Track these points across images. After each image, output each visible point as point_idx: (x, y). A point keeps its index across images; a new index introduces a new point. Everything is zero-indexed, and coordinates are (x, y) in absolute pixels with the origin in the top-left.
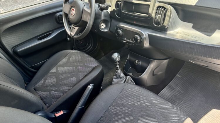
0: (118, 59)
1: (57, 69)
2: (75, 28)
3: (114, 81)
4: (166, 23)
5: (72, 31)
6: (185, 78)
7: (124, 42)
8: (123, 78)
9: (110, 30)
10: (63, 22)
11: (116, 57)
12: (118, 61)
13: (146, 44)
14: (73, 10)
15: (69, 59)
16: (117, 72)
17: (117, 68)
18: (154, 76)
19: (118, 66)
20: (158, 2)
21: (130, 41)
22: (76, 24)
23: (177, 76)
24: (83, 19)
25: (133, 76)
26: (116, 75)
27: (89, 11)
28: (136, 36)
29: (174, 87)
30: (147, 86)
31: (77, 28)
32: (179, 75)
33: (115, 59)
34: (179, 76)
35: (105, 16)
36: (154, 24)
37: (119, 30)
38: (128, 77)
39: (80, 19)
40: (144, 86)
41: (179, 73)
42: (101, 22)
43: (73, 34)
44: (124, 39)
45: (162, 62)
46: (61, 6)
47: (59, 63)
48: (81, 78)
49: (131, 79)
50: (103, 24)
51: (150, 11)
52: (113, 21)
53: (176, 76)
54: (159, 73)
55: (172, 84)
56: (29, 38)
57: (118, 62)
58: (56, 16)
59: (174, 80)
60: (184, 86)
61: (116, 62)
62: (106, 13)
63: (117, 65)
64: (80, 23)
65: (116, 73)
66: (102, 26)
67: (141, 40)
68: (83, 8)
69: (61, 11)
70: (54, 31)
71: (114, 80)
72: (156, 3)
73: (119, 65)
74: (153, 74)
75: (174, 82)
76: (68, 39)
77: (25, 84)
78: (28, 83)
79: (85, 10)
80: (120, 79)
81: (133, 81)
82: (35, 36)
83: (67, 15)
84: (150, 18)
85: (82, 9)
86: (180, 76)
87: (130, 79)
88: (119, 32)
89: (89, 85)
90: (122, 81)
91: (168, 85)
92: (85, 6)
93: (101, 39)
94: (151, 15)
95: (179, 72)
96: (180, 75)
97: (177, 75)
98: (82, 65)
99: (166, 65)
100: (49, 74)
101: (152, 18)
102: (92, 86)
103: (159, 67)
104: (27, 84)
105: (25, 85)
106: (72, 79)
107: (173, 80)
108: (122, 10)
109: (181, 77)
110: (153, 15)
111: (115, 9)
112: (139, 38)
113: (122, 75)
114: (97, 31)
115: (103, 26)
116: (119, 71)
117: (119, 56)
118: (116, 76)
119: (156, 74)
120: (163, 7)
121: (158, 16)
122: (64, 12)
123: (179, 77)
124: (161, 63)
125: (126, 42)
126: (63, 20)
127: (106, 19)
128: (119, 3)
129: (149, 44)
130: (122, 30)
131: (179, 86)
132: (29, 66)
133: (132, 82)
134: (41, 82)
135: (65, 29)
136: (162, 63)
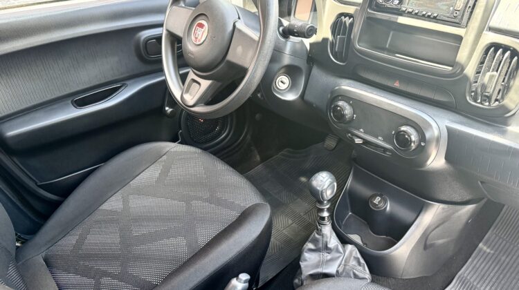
0: (329, 194)
1: (125, 201)
2: (199, 84)
3: (306, 260)
4: (511, 101)
5: (187, 91)
6: (503, 258)
7: (358, 141)
8: (338, 251)
9: (302, 96)
10: (161, 57)
11: (325, 187)
12: (330, 197)
13: (436, 160)
14: (201, 26)
15: (165, 172)
16: (319, 232)
17: (323, 219)
18: (427, 251)
19: (326, 214)
20: (491, 29)
21: (379, 141)
22: (204, 69)
23: (481, 250)
24: (230, 57)
25: (364, 244)
26: (315, 241)
27: (255, 35)
28: (403, 128)
29: (475, 284)
30: (403, 279)
31: (206, 84)
32: (485, 244)
33: (322, 192)
34: (485, 248)
35: (294, 53)
36: (468, 98)
37: (341, 103)
38: (350, 247)
39: (221, 58)
40: (395, 278)
41: (484, 240)
42: (281, 71)
43: (190, 99)
44: (356, 132)
45: (457, 211)
46: (161, 10)
47: (135, 183)
48: (203, 240)
49: (359, 256)
50: (286, 79)
51: (462, 56)
52: (316, 71)
53: (477, 249)
54: (441, 241)
55: (468, 272)
56: (49, 97)
57: (329, 201)
58: (140, 38)
59: (473, 261)
60: (503, 282)
61: (321, 203)
62: (298, 46)
63: (322, 210)
64: (218, 69)
65: (317, 236)
66: (280, 84)
67: (423, 144)
68: (234, 26)
69: (161, 25)
70: (127, 82)
71: (306, 255)
72: (484, 32)
73: (328, 210)
74: (425, 243)
75: (473, 265)
76: (167, 108)
77: (17, 241)
78: (27, 237)
79: (240, 31)
80: (326, 254)
81: (362, 261)
82: (68, 91)
83: (176, 41)
84: (458, 79)
85: (230, 28)
86: (488, 251)
87: (354, 254)
88: (342, 109)
89: (237, 276)
90: (332, 260)
91: (457, 276)
92: (239, 18)
93: (258, 116)
94: (463, 69)
95: (487, 236)
96: (488, 247)
97: (481, 245)
98: (207, 195)
99: (464, 220)
100: (97, 216)
101: (466, 78)
102: (245, 282)
103: (446, 224)
104: (24, 242)
105: (18, 244)
106: (173, 241)
107: (470, 260)
108: (358, 42)
109: (492, 252)
110: (470, 71)
111: (330, 37)
112: (414, 137)
113: (333, 242)
114: (262, 96)
115: (282, 82)
116: (327, 230)
117: (335, 184)
118: (315, 246)
119: (432, 245)
120: (506, 48)
121: (488, 74)
122: (167, 30)
123: (485, 252)
124: (454, 213)
125: (363, 143)
126: (160, 53)
127: (297, 63)
128: (348, 21)
129: (446, 158)
130: (350, 104)
131: (487, 281)
132: (36, 183)
133: (359, 264)
134: (71, 240)
135: (163, 78)
136: (457, 214)
